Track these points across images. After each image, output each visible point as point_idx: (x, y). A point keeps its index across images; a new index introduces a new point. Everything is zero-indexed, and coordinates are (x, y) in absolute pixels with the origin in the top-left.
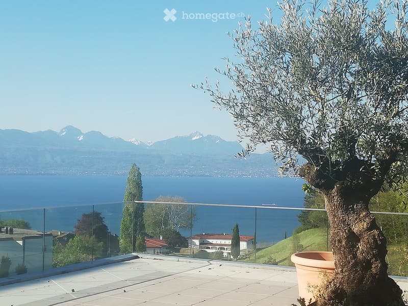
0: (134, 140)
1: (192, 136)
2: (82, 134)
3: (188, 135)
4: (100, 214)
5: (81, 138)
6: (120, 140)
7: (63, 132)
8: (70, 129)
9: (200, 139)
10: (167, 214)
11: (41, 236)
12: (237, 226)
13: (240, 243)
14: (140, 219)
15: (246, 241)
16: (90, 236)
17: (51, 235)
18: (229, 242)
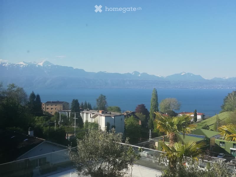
0: (159, 75)
1: (181, 73)
2: (140, 74)
3: (180, 73)
4: (144, 105)
5: (140, 75)
6: (154, 76)
7: (133, 73)
8: (135, 72)
9: (185, 74)
10: (169, 105)
11: (120, 115)
12: (196, 110)
13: (197, 116)
14: (157, 108)
15: (200, 115)
16: (140, 113)
17: (124, 115)
18: (193, 115)
